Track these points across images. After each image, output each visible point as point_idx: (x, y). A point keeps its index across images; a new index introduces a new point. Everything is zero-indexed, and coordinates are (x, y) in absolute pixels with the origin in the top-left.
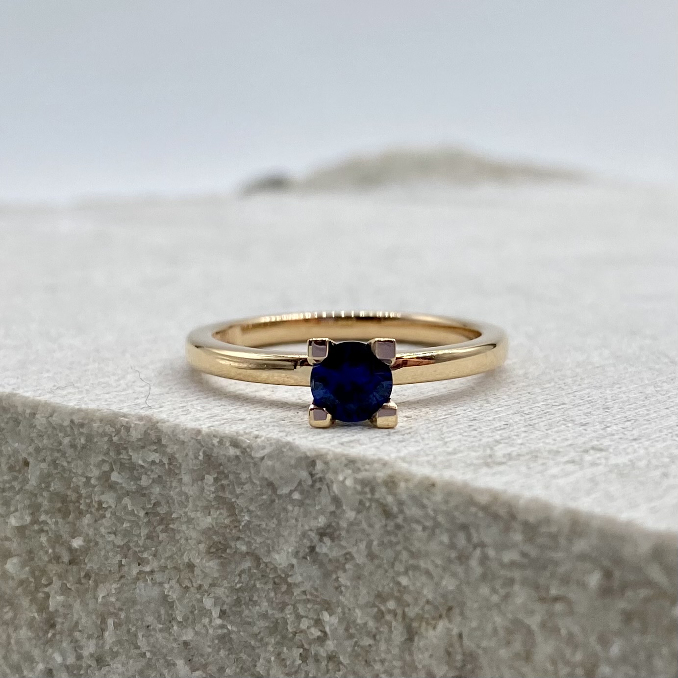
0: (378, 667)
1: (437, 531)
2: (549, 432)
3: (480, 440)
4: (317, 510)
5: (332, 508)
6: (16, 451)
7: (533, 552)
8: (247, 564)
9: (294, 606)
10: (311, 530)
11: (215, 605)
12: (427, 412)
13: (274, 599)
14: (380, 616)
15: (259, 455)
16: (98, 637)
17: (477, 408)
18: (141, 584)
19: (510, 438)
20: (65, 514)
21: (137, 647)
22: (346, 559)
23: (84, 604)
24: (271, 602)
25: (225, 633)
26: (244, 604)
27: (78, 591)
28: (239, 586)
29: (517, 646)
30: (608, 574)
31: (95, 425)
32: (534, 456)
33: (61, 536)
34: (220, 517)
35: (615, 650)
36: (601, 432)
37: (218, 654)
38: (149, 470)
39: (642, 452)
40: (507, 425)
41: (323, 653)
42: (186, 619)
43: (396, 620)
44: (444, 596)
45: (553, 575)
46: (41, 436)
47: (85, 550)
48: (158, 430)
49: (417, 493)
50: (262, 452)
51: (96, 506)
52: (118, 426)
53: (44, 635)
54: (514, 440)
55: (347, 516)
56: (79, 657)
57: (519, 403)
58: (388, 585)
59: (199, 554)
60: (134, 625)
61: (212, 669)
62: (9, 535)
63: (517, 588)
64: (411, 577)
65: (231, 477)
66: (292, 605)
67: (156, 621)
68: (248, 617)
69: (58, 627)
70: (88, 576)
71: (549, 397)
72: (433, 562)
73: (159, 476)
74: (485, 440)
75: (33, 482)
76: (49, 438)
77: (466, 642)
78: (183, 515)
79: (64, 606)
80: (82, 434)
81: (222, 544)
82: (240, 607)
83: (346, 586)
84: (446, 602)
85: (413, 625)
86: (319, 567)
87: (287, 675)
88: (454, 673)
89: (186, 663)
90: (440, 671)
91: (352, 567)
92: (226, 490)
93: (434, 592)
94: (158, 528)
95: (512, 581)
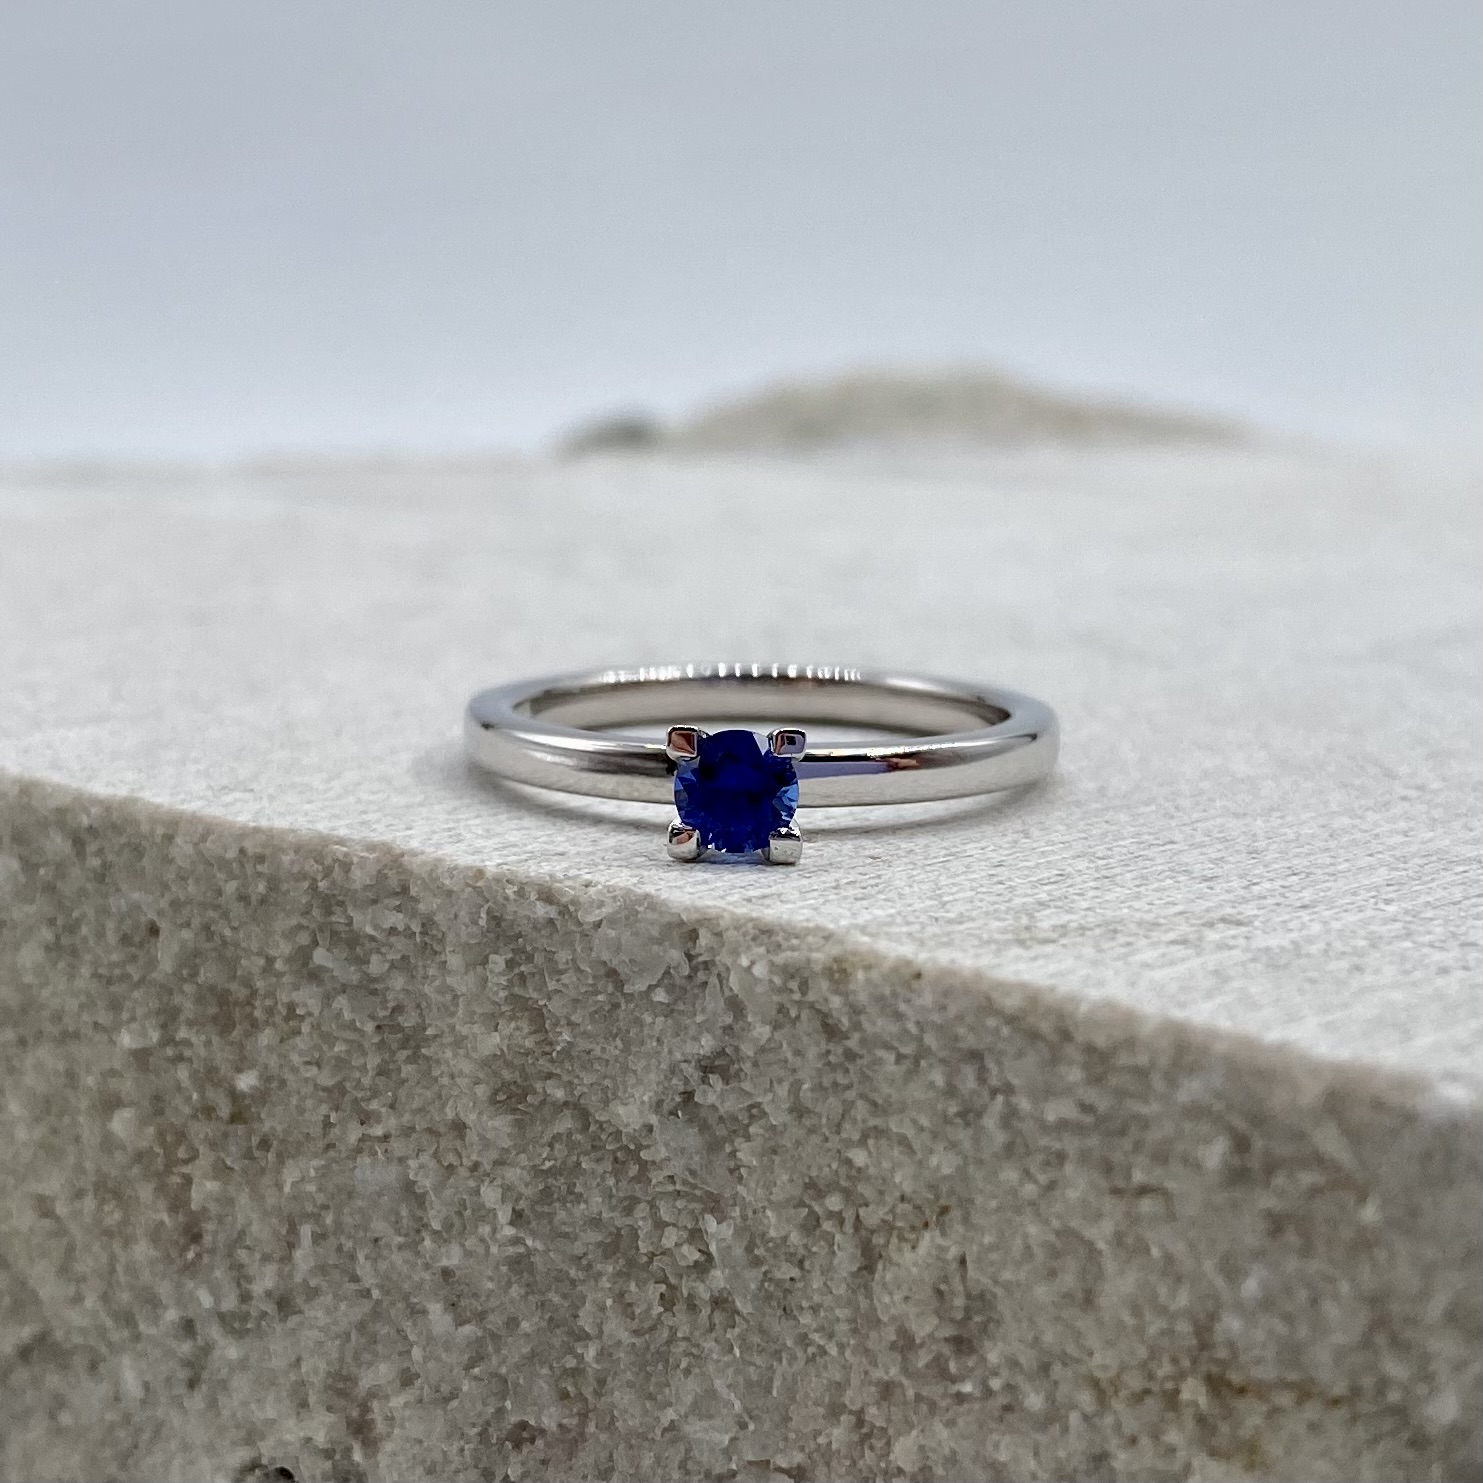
0: (806, 1319)
1: (923, 1063)
2: (1142, 889)
3: (1010, 900)
4: (699, 1024)
5: (729, 1020)
6: (136, 907)
7: (1103, 1104)
8: (565, 1124)
9: (652, 1205)
10: (685, 1061)
11: (503, 1201)
12: (911, 851)
13: (614, 1191)
14: (812, 1225)
15: (592, 918)
16: (282, 1260)
17: (1007, 846)
18: (365, 1160)
19: (1066, 898)
20: (225, 1025)
21: (355, 1279)
22: (752, 1117)
23: (257, 1196)
24: (607, 1195)
25: (520, 1255)
26: (558, 1199)
27: (245, 1171)
28: (548, 1164)
29: (1069, 1280)
30: (1241, 1144)
31: (286, 859)
32: (1112, 929)
33: (216, 1070)
34: (518, 1033)
35: (1251, 1287)
36: (1242, 892)
37: (506, 1292)
38: (384, 945)
39: (1316, 928)
40: (1061, 875)
41: (703, 1292)
42: (448, 1226)
43: (842, 1232)
44: (933, 1187)
45: (1138, 1146)
46: (184, 879)
47: (261, 1096)
48: (403, 870)
49: (887, 991)
50: (597, 912)
51: (284, 1013)
52: (328, 861)
53: (181, 1256)
54: (1073, 901)
55: (755, 1033)
56: (245, 1298)
57: (1086, 838)
58: (829, 1166)
59: (474, 1103)
60: (349, 1237)
61: (495, 1321)
62: (118, 1066)
63: (1069, 1168)
64: (872, 1150)
65: (539, 959)
66: (648, 1202)
67: (391, 1231)
68: (564, 1224)
69: (207, 1239)
70: (265, 1144)
71: (1144, 829)
72: (914, 1122)
73: (404, 957)
74: (1017, 901)
75: (166, 964)
76: (197, 881)
77: (972, 1272)
78: (447, 1030)
79: (217, 1200)
80: (259, 874)
81: (518, 1086)
82: (550, 1204)
83: (749, 1167)
84: (937, 1198)
85: (874, 1241)
86: (701, 1130)
87: (636, 1333)
88: (948, 1331)
89: (446, 1310)
90: (923, 1327)
91: (761, 1131)
92: (528, 984)
93: (916, 1177)
94: (399, 1054)
95: (1061, 1157)
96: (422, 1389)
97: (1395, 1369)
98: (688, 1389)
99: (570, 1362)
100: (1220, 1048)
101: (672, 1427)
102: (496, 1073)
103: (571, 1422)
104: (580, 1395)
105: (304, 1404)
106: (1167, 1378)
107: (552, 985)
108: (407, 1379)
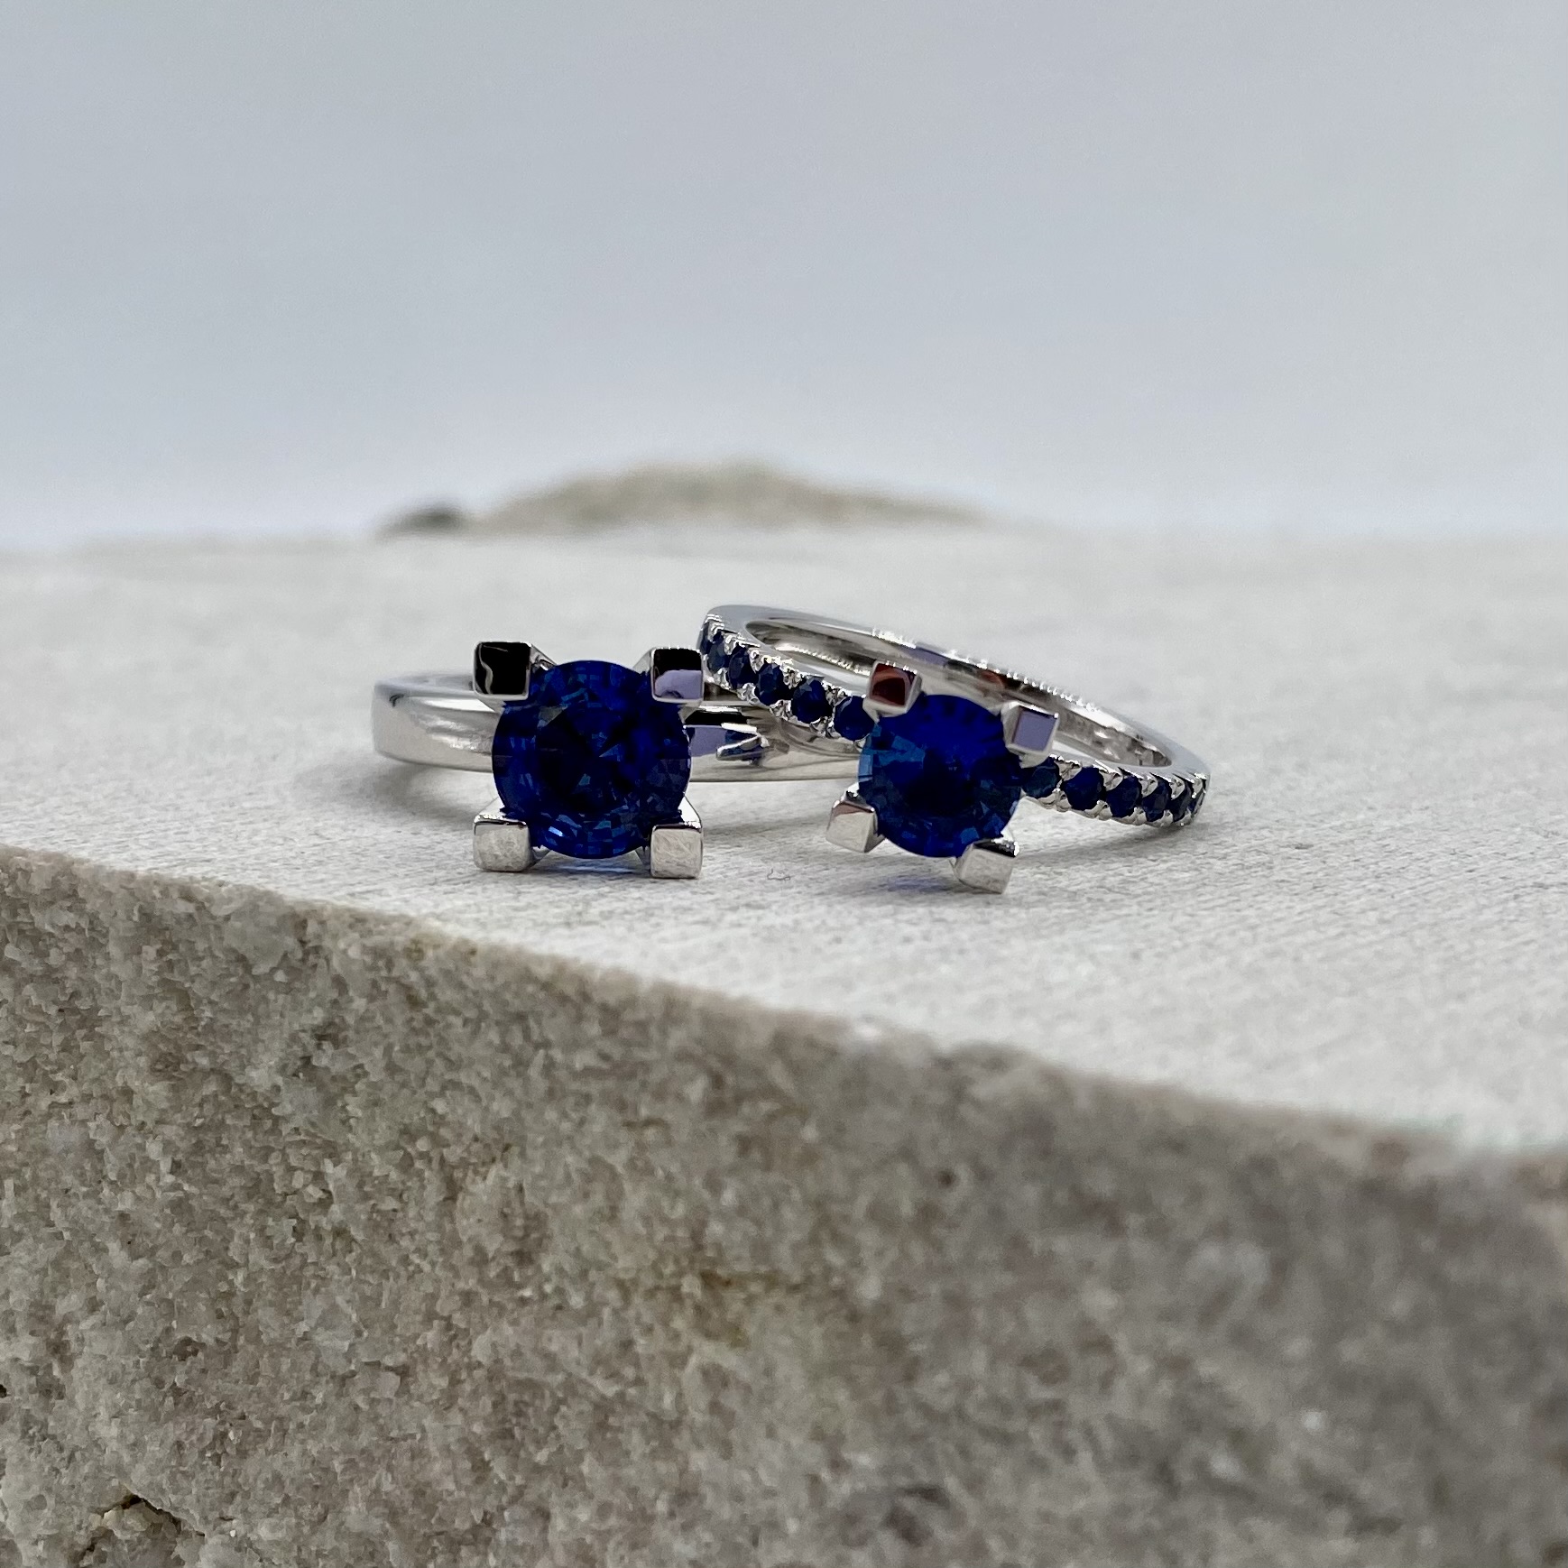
0: (405, 1242)
1: (483, 1025)
4: (313, 1000)
5: (334, 995)
7: (617, 1053)
8: (211, 1088)
9: (283, 1152)
10: (304, 1031)
11: (164, 1153)
13: (253, 1142)
14: (406, 1165)
15: (223, 913)
18: (53, 1123)
21: (51, 1224)
22: (356, 1075)
24: (247, 1146)
25: (180, 1199)
26: (209, 1151)
28: (199, 1122)
29: (598, 1200)
30: (717, 1081)
34: (168, 1011)
35: (728, 1197)
37: (170, 1230)
38: (60, 940)
41: (326, 1224)
42: (121, 1176)
43: (431, 1169)
44: (497, 1128)
45: (644, 1084)
48: (73, 876)
49: (451, 966)
50: (225, 907)
52: (13, 870)
55: (355, 1006)
58: (418, 1114)
59: (138, 1073)
60: (44, 1189)
61: (163, 1255)
63: (593, 1107)
64: (450, 1099)
65: (182, 948)
66: (280, 1151)
67: (76, 1182)
68: (215, 1171)
73: (77, 950)
77: (528, 1198)
78: (114, 1011)
81: (173, 1057)
82: (203, 1156)
83: (357, 1118)
84: (502, 1137)
85: (455, 1175)
86: (319, 1090)
87: (276, 1260)
88: (511, 1247)
89: (122, 1249)
90: (493, 1244)
91: (364, 1087)
92: (176, 971)
93: (483, 1121)
94: (78, 1032)
95: (587, 1098)
96: (105, 1313)
97: (834, 1258)
98: (314, 1306)
99: (224, 1288)
100: (697, 1002)
101: (305, 1337)
102: (155, 1046)
103: (226, 1337)
104: (233, 1313)
105: (12, 1330)
106: (673, 1275)
107: (193, 970)
108: (93, 1306)
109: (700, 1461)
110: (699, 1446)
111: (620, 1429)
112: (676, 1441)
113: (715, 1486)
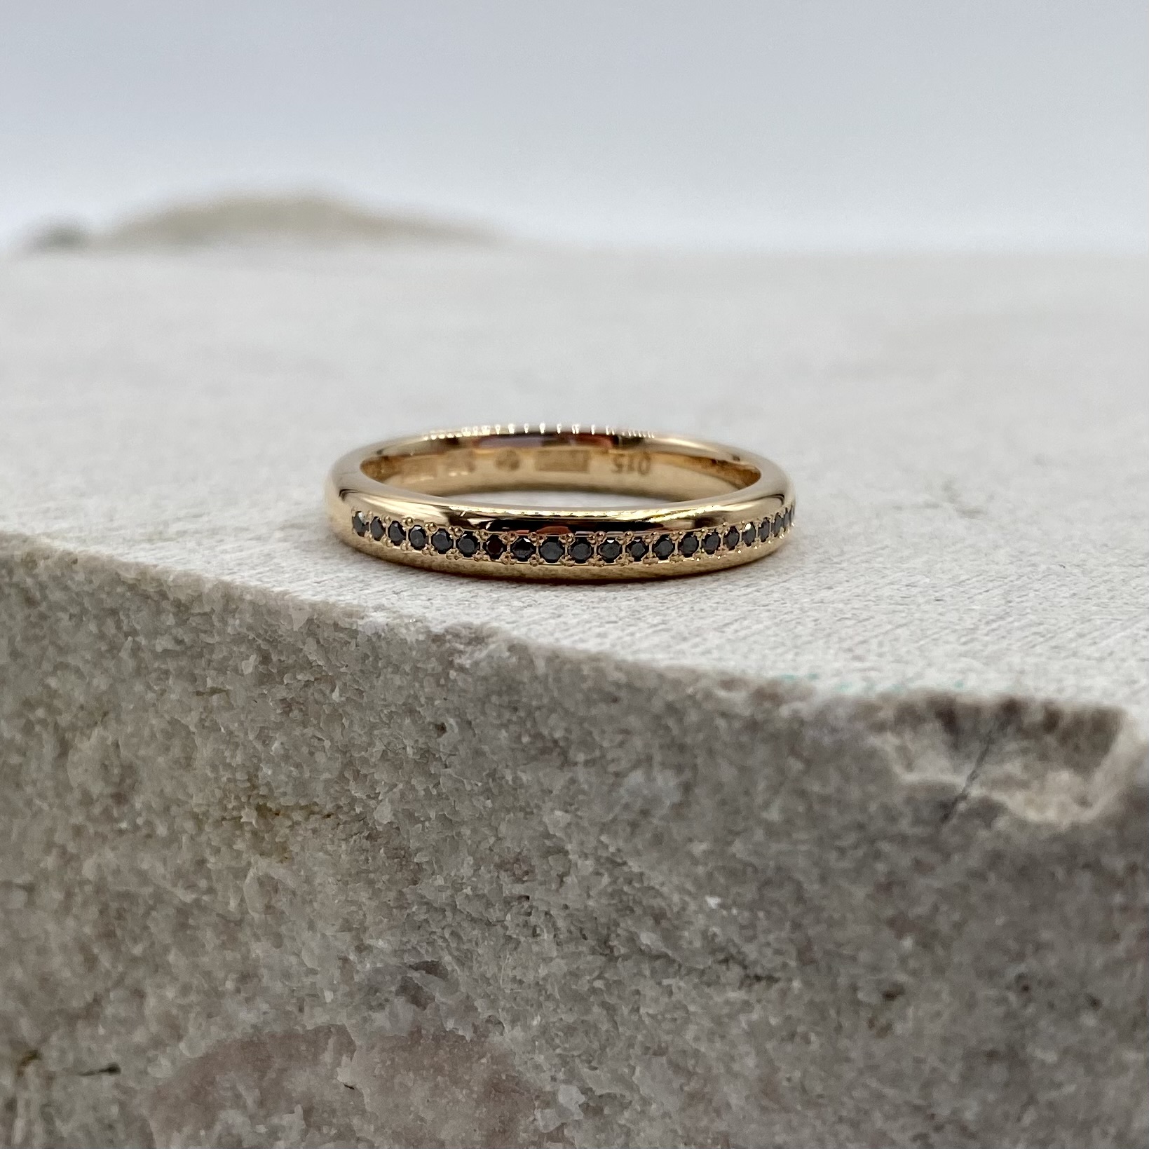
1: (84, 619)
7: (188, 638)
14: (28, 729)
29: (176, 751)
30: (266, 659)
43: (48, 732)
44: (98, 699)
45: (210, 661)
49: (59, 573)
58: (37, 689)
63: (171, 681)
64: (60, 677)
72: (83, 657)
77: (124, 752)
84: (102, 706)
85: (66, 735)
88: (110, 790)
90: (97, 788)
93: (86, 694)
95: (167, 672)
97: (358, 792)
100: (248, 597)
106: (235, 808)
109: (259, 950)
110: (258, 939)
111: (196, 928)
112: (240, 936)
113: (270, 968)
